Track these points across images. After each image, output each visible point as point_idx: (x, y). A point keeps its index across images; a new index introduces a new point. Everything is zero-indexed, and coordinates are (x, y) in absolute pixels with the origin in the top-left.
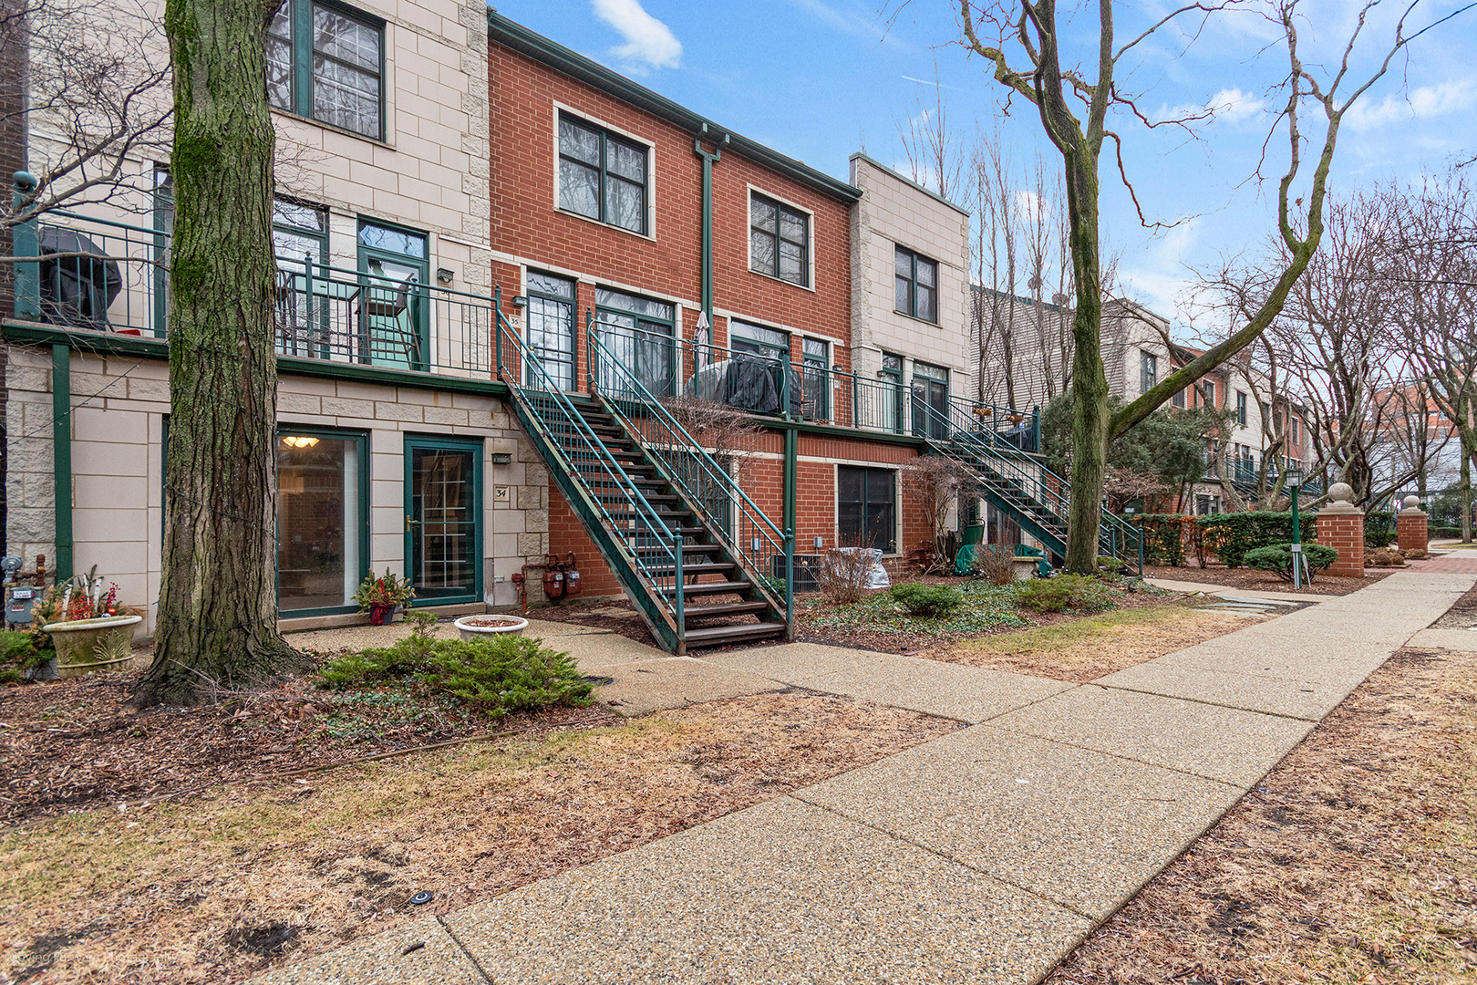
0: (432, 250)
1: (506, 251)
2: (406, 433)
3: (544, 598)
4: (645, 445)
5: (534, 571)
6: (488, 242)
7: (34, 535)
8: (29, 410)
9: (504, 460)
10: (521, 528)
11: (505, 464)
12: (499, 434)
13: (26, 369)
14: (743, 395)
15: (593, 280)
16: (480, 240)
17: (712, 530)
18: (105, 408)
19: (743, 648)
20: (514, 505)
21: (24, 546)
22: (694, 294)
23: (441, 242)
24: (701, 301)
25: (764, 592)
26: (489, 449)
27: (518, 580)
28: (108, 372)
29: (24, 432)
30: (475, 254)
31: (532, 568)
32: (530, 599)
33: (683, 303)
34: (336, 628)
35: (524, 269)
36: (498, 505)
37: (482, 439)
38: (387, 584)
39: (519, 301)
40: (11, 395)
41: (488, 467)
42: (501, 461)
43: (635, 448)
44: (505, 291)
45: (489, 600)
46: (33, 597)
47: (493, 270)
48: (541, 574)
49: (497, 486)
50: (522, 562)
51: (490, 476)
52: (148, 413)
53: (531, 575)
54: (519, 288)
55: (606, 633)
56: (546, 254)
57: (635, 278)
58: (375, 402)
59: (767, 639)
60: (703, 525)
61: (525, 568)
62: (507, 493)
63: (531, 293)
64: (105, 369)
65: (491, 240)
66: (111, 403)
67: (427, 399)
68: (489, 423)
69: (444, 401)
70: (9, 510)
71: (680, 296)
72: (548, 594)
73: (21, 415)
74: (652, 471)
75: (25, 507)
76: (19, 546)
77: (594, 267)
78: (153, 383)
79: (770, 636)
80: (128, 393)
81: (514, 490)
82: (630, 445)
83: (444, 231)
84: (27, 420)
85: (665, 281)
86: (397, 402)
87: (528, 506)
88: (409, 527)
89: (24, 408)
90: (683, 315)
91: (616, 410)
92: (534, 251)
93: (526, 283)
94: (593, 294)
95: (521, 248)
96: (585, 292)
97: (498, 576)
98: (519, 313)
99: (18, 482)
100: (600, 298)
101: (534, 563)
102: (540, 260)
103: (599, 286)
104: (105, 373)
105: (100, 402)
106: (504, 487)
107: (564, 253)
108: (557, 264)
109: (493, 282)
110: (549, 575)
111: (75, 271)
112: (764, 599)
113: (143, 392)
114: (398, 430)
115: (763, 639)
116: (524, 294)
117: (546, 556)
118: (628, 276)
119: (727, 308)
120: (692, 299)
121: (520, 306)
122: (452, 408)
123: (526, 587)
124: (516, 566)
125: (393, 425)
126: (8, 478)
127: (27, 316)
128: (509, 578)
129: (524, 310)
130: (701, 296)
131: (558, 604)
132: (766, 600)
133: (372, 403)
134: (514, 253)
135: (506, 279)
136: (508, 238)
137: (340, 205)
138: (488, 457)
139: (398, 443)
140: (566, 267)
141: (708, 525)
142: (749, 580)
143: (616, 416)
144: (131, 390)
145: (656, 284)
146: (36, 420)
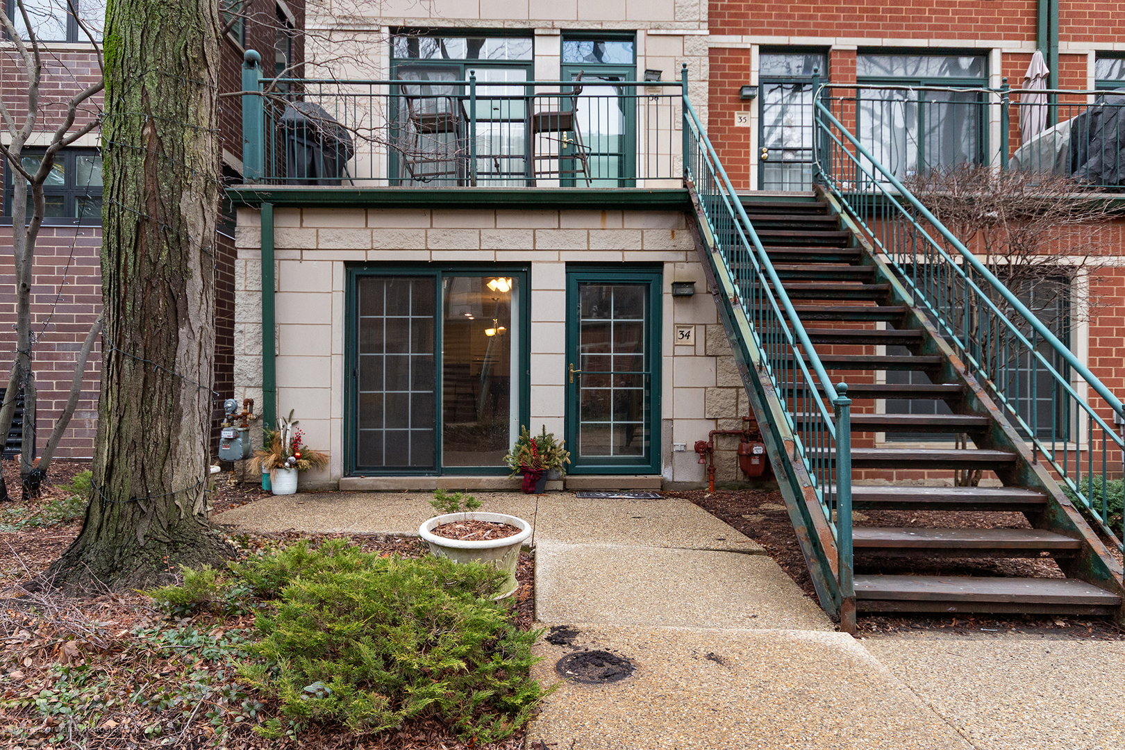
0: (640, 51)
1: (732, 32)
2: (568, 264)
3: (741, 476)
4: (883, 259)
5: (728, 440)
6: (706, 25)
7: (251, 380)
8: (249, 264)
9: (686, 291)
10: (710, 381)
11: (689, 296)
12: (681, 257)
13: (248, 229)
14: (1100, 163)
15: (852, 43)
16: (695, 25)
17: (976, 388)
18: (301, 260)
19: (1004, 630)
20: (701, 351)
21: (245, 390)
22: (1023, 29)
23: (651, 40)
24: (1036, 38)
25: (1076, 517)
26: (669, 276)
27: (704, 450)
28: (304, 225)
29: (246, 286)
30: (690, 43)
31: (724, 434)
32: (720, 477)
33: (1000, 47)
34: (490, 491)
35: (755, 51)
36: (679, 351)
37: (660, 265)
38: (542, 446)
39: (746, 92)
40: (240, 254)
41: (668, 300)
42: (684, 292)
43: (865, 260)
44: (731, 84)
45: (666, 473)
46: (236, 438)
47: (711, 60)
48: (736, 444)
49: (678, 326)
50: (711, 426)
51: (671, 314)
52: (332, 261)
53: (723, 444)
54: (748, 76)
55: (751, 553)
56: (785, 24)
57: (919, 27)
58: (534, 230)
59: (1070, 619)
60: (960, 379)
61: (712, 435)
62: (692, 334)
63: (764, 80)
64: (302, 221)
65: (710, 23)
66: (306, 254)
67: (592, 222)
68: (669, 244)
69: (613, 222)
70: (236, 357)
71: (997, 37)
72: (745, 473)
73: (244, 272)
74: (886, 292)
75: (246, 355)
76: (242, 390)
77: (854, 26)
78: (337, 232)
79: (1078, 612)
80: (318, 244)
81: (701, 330)
82: (859, 255)
83: (653, 25)
84: (248, 275)
85: (971, 20)
86: (559, 228)
87: (720, 351)
88: (571, 378)
89: (246, 265)
90: (1003, 65)
91: (845, 208)
92: (770, 24)
93: (757, 66)
94: (853, 63)
95: (752, 24)
96: (841, 62)
97: (679, 443)
98: (747, 108)
99: (241, 332)
100: (864, 68)
101: (727, 428)
102: (778, 33)
103: (862, 51)
104: (301, 226)
105: (297, 254)
106: (688, 326)
107: (811, 17)
108: (801, 34)
109: (711, 76)
110: (745, 446)
111: (303, 138)
112: (1071, 530)
113: (329, 241)
114: (559, 261)
115: (1062, 617)
116: (754, 81)
117: (744, 419)
118: (907, 27)
119: (1088, 39)
120: (1021, 38)
121: (748, 99)
122: (623, 229)
123: (716, 461)
124: (702, 432)
125: (554, 256)
126: (235, 329)
127: (251, 180)
128: (691, 447)
129: (755, 104)
130: (1036, 29)
131: (760, 487)
132: (1076, 533)
133: (531, 232)
134: (742, 32)
135: (731, 68)
136: (735, 15)
137: (544, 25)
138: (667, 288)
139: (558, 277)
140: (814, 34)
141: (971, 380)
142: (1041, 488)
143: (845, 217)
144: (321, 241)
145: (955, 28)
146: (254, 275)
